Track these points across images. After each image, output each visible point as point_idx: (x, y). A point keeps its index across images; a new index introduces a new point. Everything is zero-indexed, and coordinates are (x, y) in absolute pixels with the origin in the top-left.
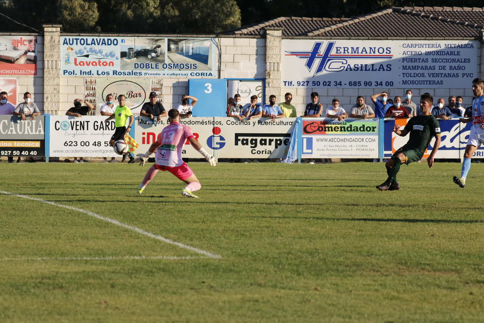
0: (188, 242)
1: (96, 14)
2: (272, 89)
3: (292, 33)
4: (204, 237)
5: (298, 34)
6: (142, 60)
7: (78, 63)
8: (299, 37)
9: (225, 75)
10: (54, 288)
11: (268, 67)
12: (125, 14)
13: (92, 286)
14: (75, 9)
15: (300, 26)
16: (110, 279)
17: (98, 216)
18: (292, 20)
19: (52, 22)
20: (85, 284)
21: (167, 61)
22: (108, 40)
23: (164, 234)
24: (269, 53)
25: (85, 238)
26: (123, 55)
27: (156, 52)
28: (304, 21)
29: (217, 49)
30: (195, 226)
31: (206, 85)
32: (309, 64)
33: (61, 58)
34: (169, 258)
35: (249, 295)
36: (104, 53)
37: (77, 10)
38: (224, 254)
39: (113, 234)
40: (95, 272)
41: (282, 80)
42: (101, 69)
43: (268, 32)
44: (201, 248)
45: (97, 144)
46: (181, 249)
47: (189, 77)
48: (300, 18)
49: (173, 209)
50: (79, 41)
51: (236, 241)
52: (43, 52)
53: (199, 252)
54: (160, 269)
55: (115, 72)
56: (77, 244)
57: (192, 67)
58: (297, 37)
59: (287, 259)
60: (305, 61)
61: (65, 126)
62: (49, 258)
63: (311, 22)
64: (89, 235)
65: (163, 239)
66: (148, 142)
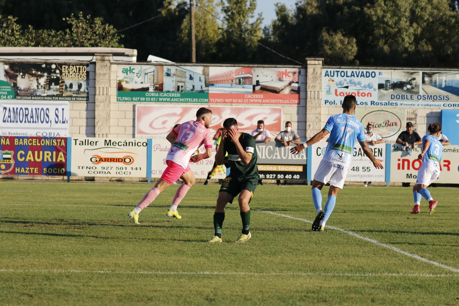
0: (442, 261)
1: (355, 49)
6: (398, 92)
7: (338, 94)
10: (318, 302)
12: (382, 49)
13: (353, 300)
14: (335, 44)
16: (370, 294)
17: (358, 236)
19: (315, 55)
20: (347, 298)
21: (421, 93)
22: (367, 72)
23: (420, 253)
25: (346, 255)
26: (381, 86)
27: (411, 84)
33: (323, 89)
34: (425, 275)
36: (362, 85)
37: (337, 44)
39: (372, 253)
40: (357, 287)
42: (360, 99)
44: (455, 266)
45: (355, 169)
46: (437, 267)
47: (442, 108)
50: (339, 73)
52: (306, 83)
53: (453, 271)
54: (417, 285)
55: (372, 103)
56: (339, 261)
57: (445, 98)
62: (313, 274)
64: (350, 253)
65: (419, 258)
66: (403, 168)
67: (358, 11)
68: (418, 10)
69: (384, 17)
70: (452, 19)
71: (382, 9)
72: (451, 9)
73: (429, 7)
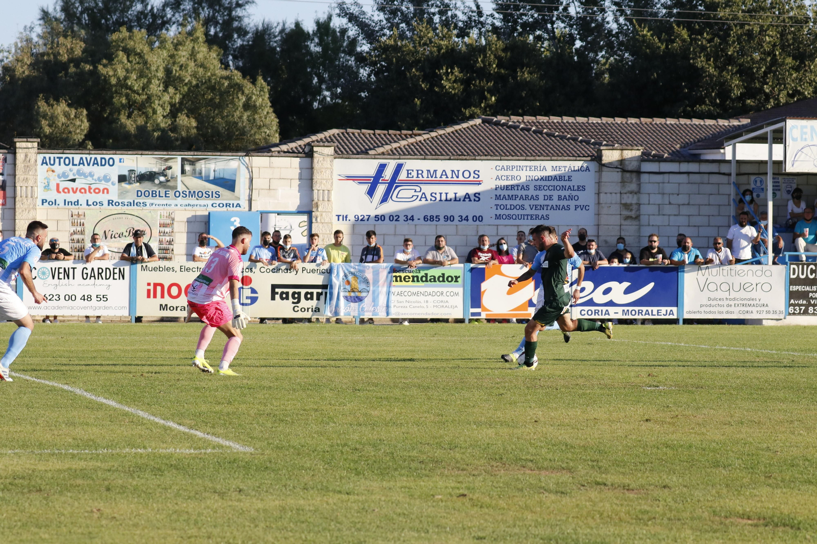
0: (209, 430)
1: (86, 125)
2: (321, 225)
3: (348, 150)
4: (230, 424)
5: (355, 152)
6: (147, 186)
7: (61, 190)
8: (357, 156)
9: (257, 206)
10: (30, 491)
11: (315, 196)
12: (123, 126)
13: (80, 488)
14: (57, 118)
15: (358, 141)
16: (104, 480)
17: (88, 395)
18: (348, 134)
19: (26, 134)
20: (71, 485)
21: (180, 187)
22: (101, 159)
23: (177, 419)
24: (317, 176)
25: (71, 424)
26: (122, 179)
27: (165, 176)
28: (363, 134)
29: (247, 171)
30: (218, 408)
31: (232, 219)
32: (371, 193)
33: (39, 184)
34: (183, 451)
35: (291, 501)
36: (96, 177)
37: (60, 118)
38: (257, 446)
39: (109, 419)
40: (85, 469)
41: (335, 213)
42: (92, 197)
43: (315, 149)
44: (226, 437)
45: (86, 298)
46: (200, 439)
47: (210, 209)
48: (359, 131)
49: (189, 385)
50: (62, 160)
51: (274, 429)
52: (15, 175)
53: (224, 444)
54: (172, 465)
55: (110, 202)
56: (61, 432)
57: (214, 195)
58: (354, 156)
59: (342, 453)
60: (366, 187)
61: (44, 273)
62: (23, 451)
63: (372, 136)
64: (77, 420)
65: (175, 426)
66: (155, 296)
67: (90, 70)
68: (176, 68)
69: (126, 78)
70: (224, 81)
71: (124, 67)
72: (223, 66)
73: (192, 64)
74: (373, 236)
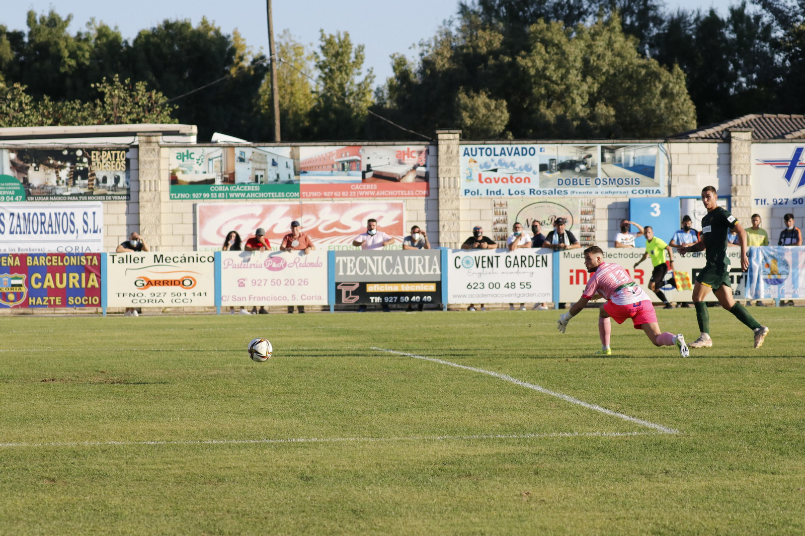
0: (634, 413)
1: (506, 116)
2: (740, 210)
3: (765, 135)
4: (655, 407)
5: (772, 136)
6: (567, 174)
7: (483, 180)
8: (774, 141)
9: (677, 192)
10: (459, 476)
11: (734, 181)
12: (543, 116)
13: (508, 472)
14: (477, 109)
15: (775, 125)
16: (532, 464)
17: (514, 381)
18: (764, 119)
19: (448, 126)
20: (500, 470)
21: (601, 175)
22: (523, 148)
23: (602, 403)
24: (735, 162)
25: (498, 409)
26: (543, 168)
27: (585, 164)
28: (780, 119)
29: (666, 158)
30: (643, 391)
31: (653, 205)
32: (788, 176)
33: (461, 174)
34: (609, 434)
35: (717, 482)
36: (517, 167)
37: (480, 110)
38: (682, 428)
39: (535, 404)
40: (514, 454)
41: (753, 197)
42: (514, 187)
43: (733, 134)
44: (652, 420)
45: (510, 285)
46: (626, 422)
47: (631, 196)
48: (775, 116)
49: (613, 369)
50: (484, 151)
51: (698, 411)
52: (437, 167)
53: (650, 426)
54: (598, 448)
55: (532, 191)
56: (488, 418)
57: (634, 182)
58: (772, 141)
59: (766, 433)
60: (783, 171)
61: (468, 262)
62: (451, 437)
63: (789, 120)
64: (504, 406)
65: (601, 409)
66: (578, 283)
67: (509, 62)
68: (593, 59)
69: (545, 69)
70: (641, 69)
71: (542, 58)
72: (640, 55)
73: (609, 54)
74: (791, 220)
